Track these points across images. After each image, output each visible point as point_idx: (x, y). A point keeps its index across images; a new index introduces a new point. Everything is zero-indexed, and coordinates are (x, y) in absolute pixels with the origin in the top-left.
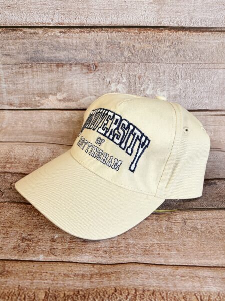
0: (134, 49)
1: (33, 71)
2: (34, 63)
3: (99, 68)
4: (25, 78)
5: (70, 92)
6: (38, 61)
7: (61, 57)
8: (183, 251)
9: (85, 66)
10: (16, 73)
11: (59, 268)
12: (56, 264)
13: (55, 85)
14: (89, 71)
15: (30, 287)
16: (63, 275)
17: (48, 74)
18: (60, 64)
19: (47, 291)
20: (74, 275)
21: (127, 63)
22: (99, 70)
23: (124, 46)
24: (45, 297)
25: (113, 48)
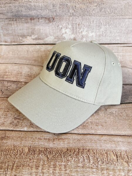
0: (76, 8)
1: (17, 23)
2: (17, 18)
3: (55, 20)
4: (12, 26)
5: (39, 35)
6: (19, 17)
7: (32, 14)
8: (105, 126)
9: (46, 19)
10: (7, 24)
11: (35, 135)
12: (34, 132)
13: (30, 31)
14: (49, 22)
15: (20, 145)
16: (37, 138)
17: (25, 24)
18: (32, 19)
19: (29, 147)
20: (44, 139)
21: (71, 16)
22: (55, 21)
23: (69, 7)
24: (28, 151)
25: (63, 8)
